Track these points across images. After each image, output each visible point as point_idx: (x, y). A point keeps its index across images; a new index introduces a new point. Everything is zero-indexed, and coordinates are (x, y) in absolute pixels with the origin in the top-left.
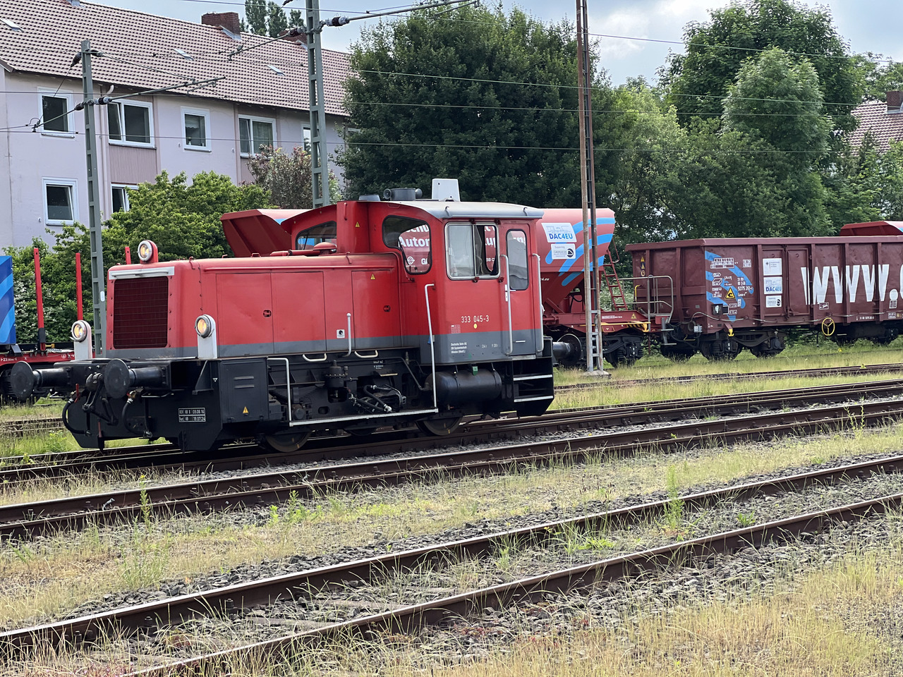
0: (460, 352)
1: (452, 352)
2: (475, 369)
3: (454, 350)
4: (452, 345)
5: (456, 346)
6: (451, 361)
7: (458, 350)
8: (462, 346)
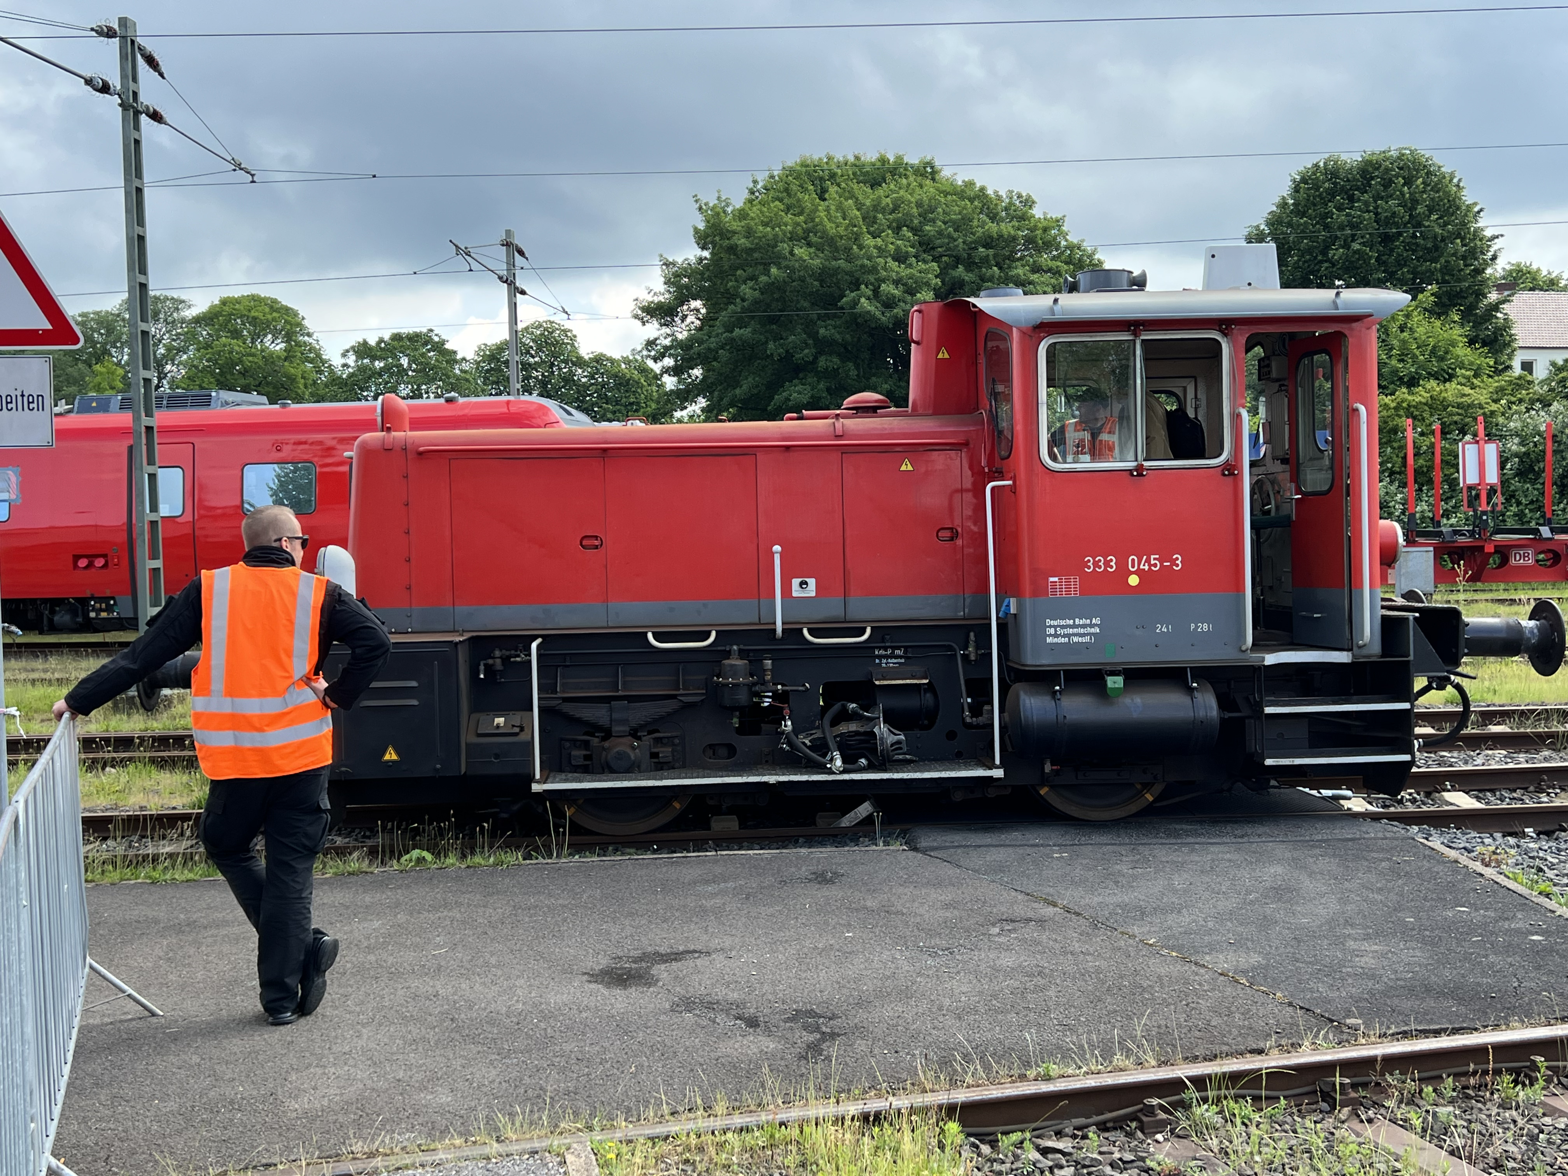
0: (1076, 639)
1: (1049, 640)
2: (1115, 682)
3: (1056, 635)
4: (1049, 622)
5: (1063, 627)
6: (1045, 661)
7: (1068, 636)
8: (1084, 626)
